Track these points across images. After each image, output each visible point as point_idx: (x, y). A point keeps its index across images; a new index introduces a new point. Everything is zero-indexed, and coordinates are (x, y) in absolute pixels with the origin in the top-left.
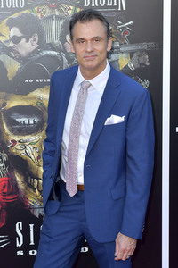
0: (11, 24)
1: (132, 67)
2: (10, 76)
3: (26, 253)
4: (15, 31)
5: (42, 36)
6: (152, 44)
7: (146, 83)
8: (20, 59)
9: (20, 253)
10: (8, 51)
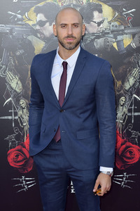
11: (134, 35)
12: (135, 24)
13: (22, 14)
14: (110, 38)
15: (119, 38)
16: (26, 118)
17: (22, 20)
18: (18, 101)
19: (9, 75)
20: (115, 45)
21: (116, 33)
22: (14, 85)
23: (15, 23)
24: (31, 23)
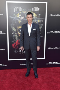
0: (20, 14)
1: (40, 22)
2: (19, 23)
3: (21, 53)
4: (20, 15)
5: (25, 16)
6: (43, 18)
7: (42, 25)
8: (21, 20)
9: (20, 53)
10: (19, 19)
11: (40, 20)
12: (40, 17)
13: (16, 14)
14: (35, 20)
15: (37, 20)
16: (17, 37)
17: (16, 16)
18: (15, 33)
19: (13, 28)
20: (36, 22)
21: (36, 19)
22: (14, 30)
23: (15, 16)
24: (18, 17)
